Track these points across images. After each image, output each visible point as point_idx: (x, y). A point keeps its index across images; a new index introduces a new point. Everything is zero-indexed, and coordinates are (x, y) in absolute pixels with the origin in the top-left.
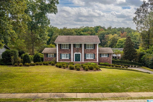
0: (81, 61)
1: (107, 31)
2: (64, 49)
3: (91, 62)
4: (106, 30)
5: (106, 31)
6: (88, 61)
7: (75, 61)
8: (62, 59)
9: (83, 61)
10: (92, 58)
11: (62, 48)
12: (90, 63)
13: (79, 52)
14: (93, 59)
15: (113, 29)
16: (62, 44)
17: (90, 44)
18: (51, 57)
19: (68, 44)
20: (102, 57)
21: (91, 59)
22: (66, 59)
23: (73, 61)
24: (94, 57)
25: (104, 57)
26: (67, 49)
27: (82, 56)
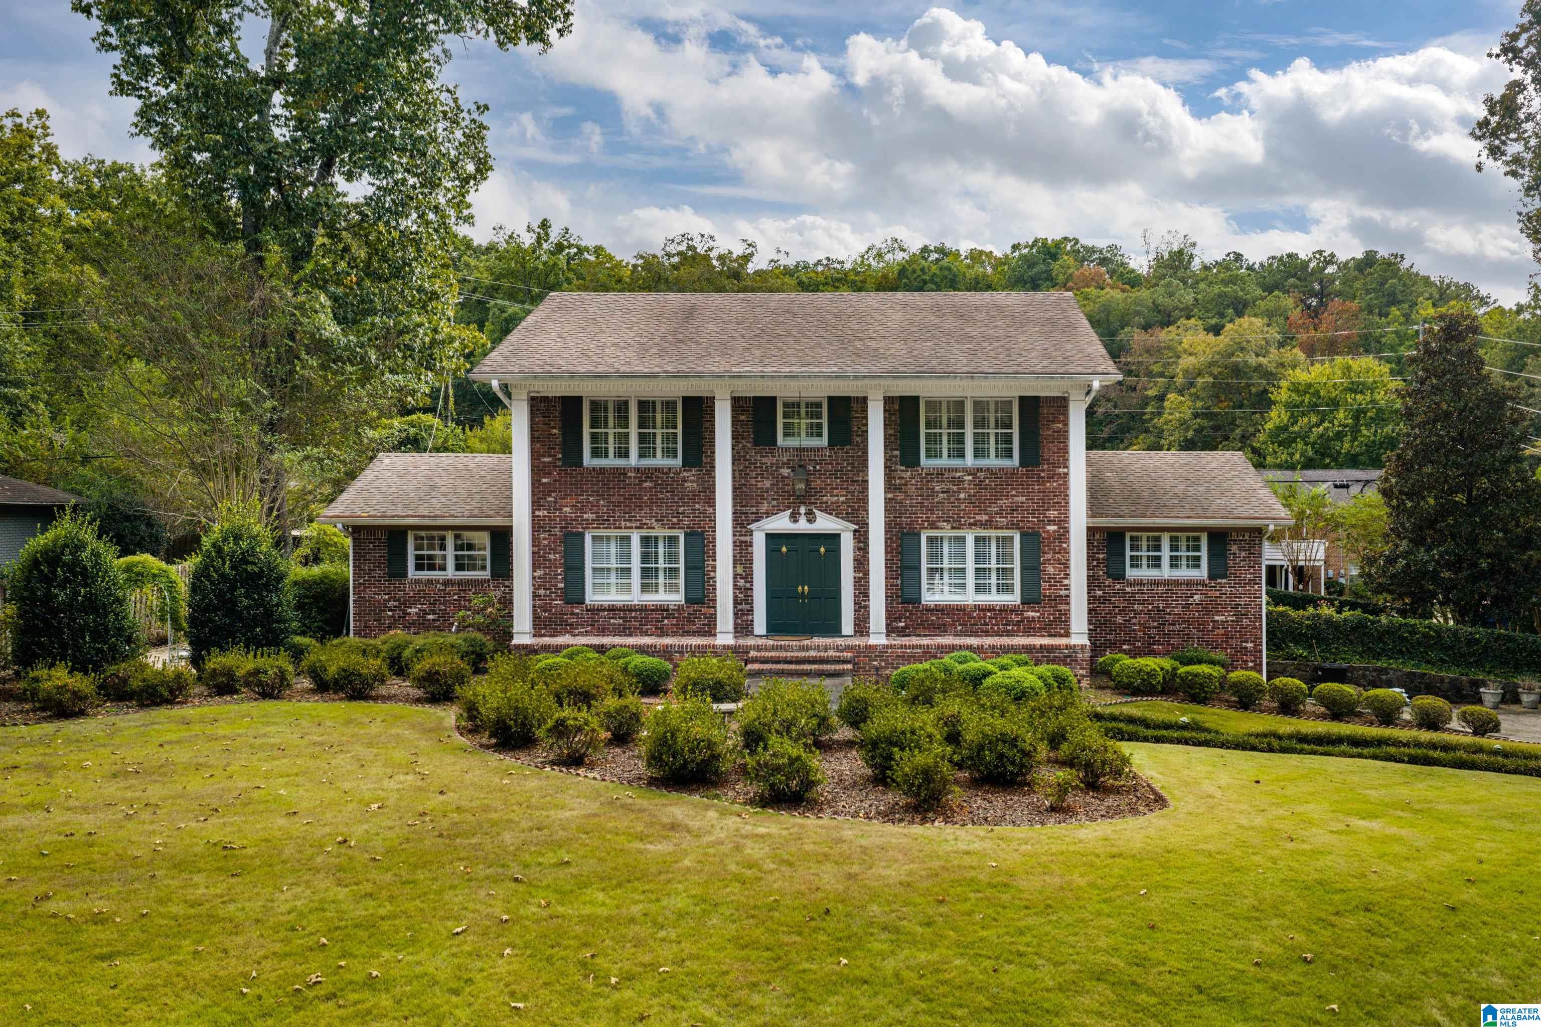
0: (848, 627)
1: (1144, 294)
2: (611, 461)
3: (996, 651)
4: (1133, 281)
5: (1135, 294)
6: (941, 629)
7: (774, 628)
8: (593, 597)
9: (878, 638)
10: (1005, 588)
11: (588, 460)
12: (976, 664)
13: (828, 510)
14: (1014, 598)
15: (1206, 268)
16: (596, 406)
17: (980, 406)
18: (451, 572)
19: (669, 406)
20: (1131, 573)
21: (984, 599)
22: (651, 599)
23: (743, 627)
24: (1031, 568)
25: (1166, 572)
26: (660, 461)
27: (861, 564)
